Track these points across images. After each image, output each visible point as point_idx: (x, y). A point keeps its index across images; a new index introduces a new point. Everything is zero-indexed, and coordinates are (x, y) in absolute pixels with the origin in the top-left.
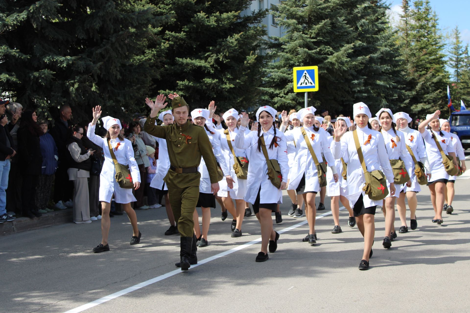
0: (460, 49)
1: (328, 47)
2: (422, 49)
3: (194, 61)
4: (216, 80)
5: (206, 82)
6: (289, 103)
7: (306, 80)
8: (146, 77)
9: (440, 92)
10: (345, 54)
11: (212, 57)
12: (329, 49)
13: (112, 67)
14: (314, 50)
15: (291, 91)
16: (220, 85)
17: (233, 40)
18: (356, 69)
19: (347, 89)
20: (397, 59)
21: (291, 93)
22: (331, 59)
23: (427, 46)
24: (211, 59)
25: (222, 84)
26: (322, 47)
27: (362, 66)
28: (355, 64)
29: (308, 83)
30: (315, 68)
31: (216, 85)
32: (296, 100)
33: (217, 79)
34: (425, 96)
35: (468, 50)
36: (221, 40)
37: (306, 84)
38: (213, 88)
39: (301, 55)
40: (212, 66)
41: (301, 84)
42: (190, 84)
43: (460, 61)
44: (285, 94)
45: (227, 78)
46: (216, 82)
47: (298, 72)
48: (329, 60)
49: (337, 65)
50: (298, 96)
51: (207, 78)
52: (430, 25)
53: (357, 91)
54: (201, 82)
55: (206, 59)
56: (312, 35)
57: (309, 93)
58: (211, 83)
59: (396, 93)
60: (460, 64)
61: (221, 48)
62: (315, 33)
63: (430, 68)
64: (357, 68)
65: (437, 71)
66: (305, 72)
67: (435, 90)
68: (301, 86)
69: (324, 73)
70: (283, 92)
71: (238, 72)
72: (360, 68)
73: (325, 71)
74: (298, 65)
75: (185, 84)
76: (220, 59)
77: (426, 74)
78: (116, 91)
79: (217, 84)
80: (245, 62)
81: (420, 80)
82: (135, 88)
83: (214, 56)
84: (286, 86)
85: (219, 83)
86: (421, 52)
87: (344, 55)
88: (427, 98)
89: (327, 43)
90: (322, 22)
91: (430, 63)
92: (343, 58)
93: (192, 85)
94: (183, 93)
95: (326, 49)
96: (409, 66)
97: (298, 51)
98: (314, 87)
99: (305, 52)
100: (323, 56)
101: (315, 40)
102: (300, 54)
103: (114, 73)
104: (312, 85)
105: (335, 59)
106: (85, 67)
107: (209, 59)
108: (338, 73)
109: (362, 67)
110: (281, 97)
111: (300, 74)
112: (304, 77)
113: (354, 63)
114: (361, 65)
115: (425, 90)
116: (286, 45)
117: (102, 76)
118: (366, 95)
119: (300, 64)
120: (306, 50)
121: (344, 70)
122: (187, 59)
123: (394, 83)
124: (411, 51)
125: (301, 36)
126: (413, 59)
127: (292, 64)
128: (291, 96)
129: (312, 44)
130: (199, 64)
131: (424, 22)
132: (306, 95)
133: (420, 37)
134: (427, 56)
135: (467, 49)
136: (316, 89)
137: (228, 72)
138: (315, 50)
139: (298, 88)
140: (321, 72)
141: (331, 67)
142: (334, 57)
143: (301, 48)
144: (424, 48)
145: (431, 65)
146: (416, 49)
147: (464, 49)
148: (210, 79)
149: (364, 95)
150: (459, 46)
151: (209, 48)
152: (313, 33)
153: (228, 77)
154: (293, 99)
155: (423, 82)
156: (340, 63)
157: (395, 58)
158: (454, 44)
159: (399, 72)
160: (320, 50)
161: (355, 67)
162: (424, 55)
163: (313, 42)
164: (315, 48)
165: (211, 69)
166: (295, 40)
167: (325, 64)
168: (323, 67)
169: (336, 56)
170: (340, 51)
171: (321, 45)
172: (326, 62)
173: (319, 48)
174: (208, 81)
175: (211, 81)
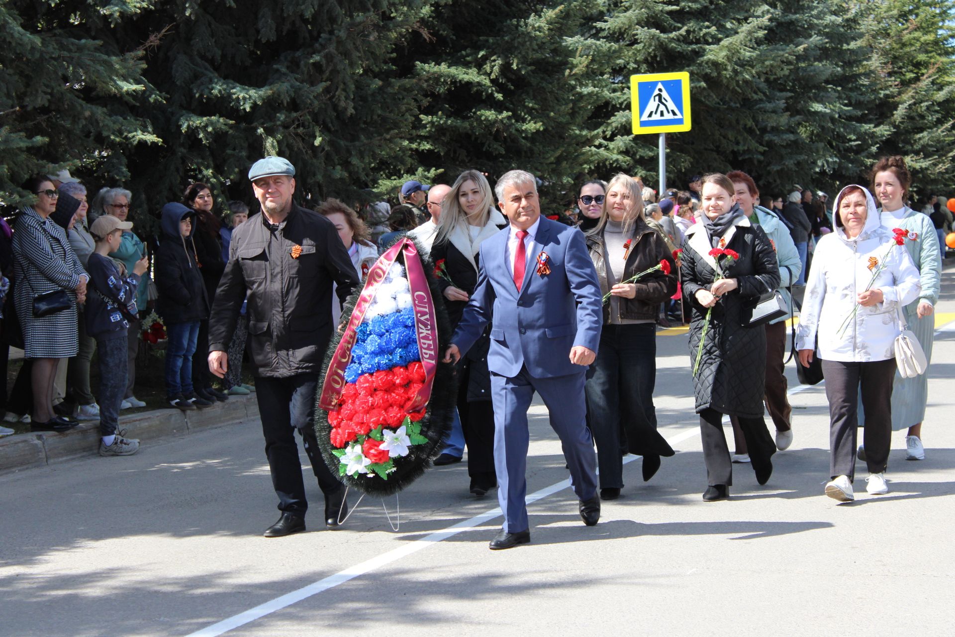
1: (707, 23)
2: (903, 16)
3: (453, 70)
4: (505, 114)
5: (483, 118)
6: (617, 160)
7: (661, 105)
10: (751, 40)
11: (494, 61)
12: (707, 30)
14: (674, 33)
15: (626, 129)
17: (542, 23)
18: (772, 78)
19: (750, 123)
20: (853, 45)
21: (622, 136)
22: (715, 53)
23: (918, 8)
24: (492, 67)
25: (517, 121)
26: (692, 25)
27: (787, 69)
28: (772, 66)
29: (665, 112)
30: (684, 77)
31: (505, 124)
32: (632, 153)
33: (507, 110)
34: (918, 136)
36: (514, 21)
37: (662, 114)
38: (499, 130)
39: (642, 45)
40: (495, 82)
41: (650, 115)
42: (449, 122)
44: (605, 138)
45: (527, 107)
46: (506, 117)
47: (641, 85)
48: (709, 56)
49: (729, 68)
50: (636, 144)
51: (484, 109)
53: (769, 129)
55: (479, 64)
57: (670, 137)
58: (496, 121)
59: (854, 131)
61: (513, 40)
63: (926, 65)
64: (775, 74)
65: (942, 71)
66: (660, 86)
67: (940, 122)
68: (650, 119)
69: (700, 87)
70: (600, 135)
71: (549, 94)
72: (780, 74)
73: (703, 84)
74: (634, 68)
75: (439, 122)
76: (512, 64)
77: (917, 79)
79: (507, 122)
80: (567, 72)
81: (905, 97)
83: (499, 62)
84: (609, 118)
85: (510, 119)
86: (903, 24)
87: (748, 44)
88: (921, 142)
89: (702, 15)
91: (927, 52)
92: (742, 51)
93: (453, 124)
95: (701, 29)
96: (875, 62)
97: (636, 35)
98: (680, 122)
99: (653, 37)
100: (694, 46)
101: (675, 8)
102: (641, 42)
104: (676, 117)
105: (724, 53)
106: (293, 94)
107: (487, 67)
108: (731, 88)
109: (787, 72)
110: (599, 146)
111: (646, 90)
112: (657, 98)
113: (767, 63)
114: (785, 68)
115: (915, 122)
116: (606, 21)
118: (791, 137)
119: (639, 66)
120: (654, 31)
121: (746, 82)
122: (439, 65)
123: (846, 105)
124: (879, 23)
126: (884, 43)
127: (620, 68)
128: (621, 144)
129: (668, 18)
130: (466, 78)
132: (661, 141)
134: (917, 34)
136: (686, 127)
137: (528, 94)
138: (677, 33)
139: (643, 124)
140: (694, 86)
141: (715, 74)
142: (721, 50)
143: (643, 27)
144: (911, 12)
145: (930, 55)
146: (892, 17)
148: (493, 112)
151: (487, 41)
153: (531, 105)
154: (626, 152)
155: (911, 102)
156: (736, 63)
157: (848, 44)
160: (688, 32)
161: (769, 73)
162: (910, 33)
163: (670, 13)
164: (675, 27)
165: (494, 88)
166: (627, 9)
167: (700, 65)
168: (697, 74)
169: (727, 47)
170: (737, 33)
171: (689, 20)
172: (702, 62)
173: (685, 28)
174: (489, 116)
175: (494, 116)
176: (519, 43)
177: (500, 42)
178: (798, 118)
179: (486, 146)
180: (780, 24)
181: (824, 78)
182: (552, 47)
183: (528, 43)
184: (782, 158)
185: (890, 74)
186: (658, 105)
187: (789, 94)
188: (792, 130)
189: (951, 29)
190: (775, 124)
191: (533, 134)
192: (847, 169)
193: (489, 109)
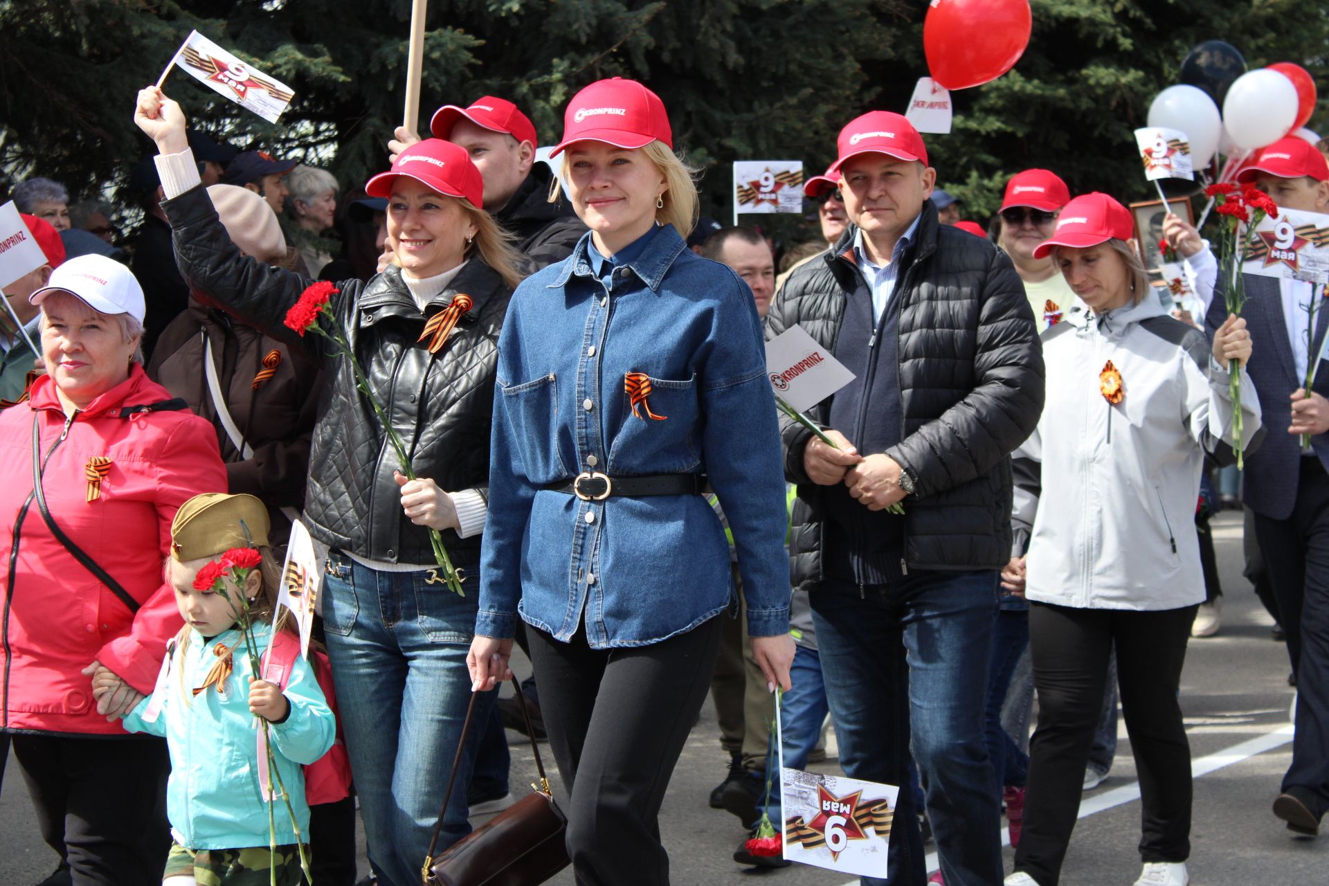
5: (1092, 81)
8: (839, 57)
13: (703, 22)
33: (1137, 68)
38: (1123, 104)
40: (1122, 17)
42: (1029, 88)
46: (1135, 80)
51: (1097, 65)
54: (1070, 82)
58: (1114, 87)
78: (718, 116)
79: (1138, 88)
82: (793, 101)
85: (1145, 84)
93: (1039, 92)
94: (1003, 126)
103: (714, 44)
106: (594, 22)
117: (666, 57)
148: (1112, 70)
165: (1119, 29)
174: (1103, 78)
175: (1113, 79)
179: (1101, 128)
193: (1107, 66)
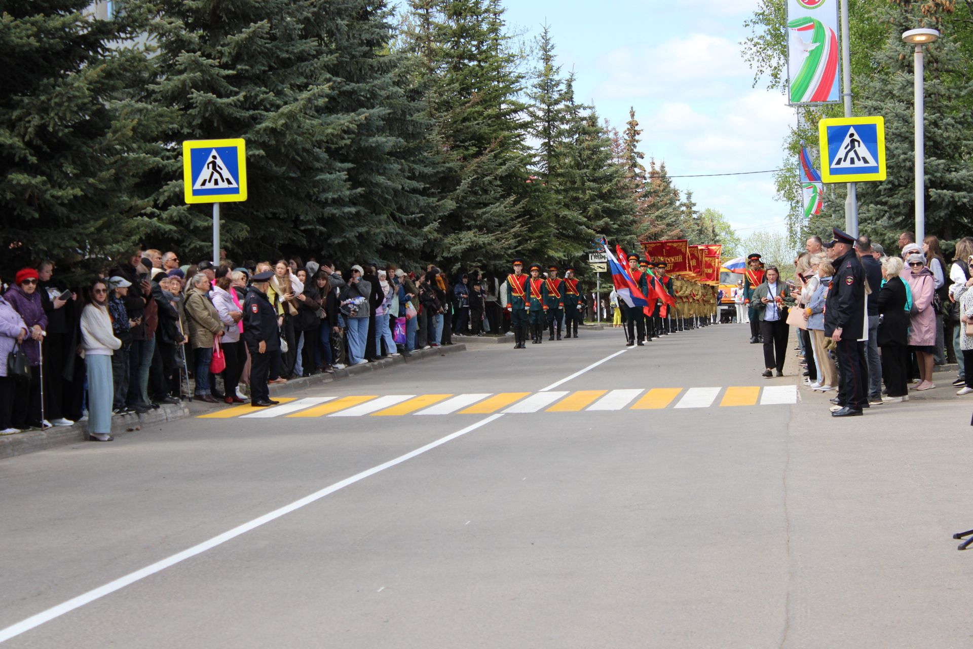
0: (555, 89)
1: (263, 89)
2: (465, 89)
4: (39, 179)
6: (169, 230)
7: (215, 174)
9: (516, 202)
10: (311, 108)
11: (29, 122)
12: (265, 96)
14: (231, 98)
15: (179, 198)
16: (47, 190)
17: (82, 82)
18: (333, 146)
20: (416, 117)
21: (175, 204)
22: (274, 120)
23: (480, 82)
24: (26, 128)
25: (53, 187)
26: (249, 90)
27: (349, 138)
28: (332, 134)
29: (220, 181)
30: (239, 143)
31: (39, 190)
32: (186, 222)
33: (41, 176)
34: (480, 212)
35: (573, 89)
36: (52, 80)
37: (216, 183)
38: (32, 196)
39: (198, 109)
40: (29, 144)
41: (204, 184)
43: (554, 120)
44: (156, 206)
46: (41, 182)
47: (194, 152)
48: (268, 123)
49: (287, 136)
50: (190, 214)
51: (16, 173)
52: (485, 27)
53: (329, 201)
55: (13, 126)
56: (224, 60)
57: (224, 206)
58: (29, 185)
59: (417, 204)
60: (554, 127)
61: (49, 100)
62: (230, 53)
63: (488, 139)
64: (337, 144)
65: (504, 145)
66: (214, 153)
67: (504, 197)
68: (204, 187)
69: (258, 155)
70: (152, 203)
71: (89, 159)
72: (342, 143)
73: (262, 152)
74: (188, 133)
76: (48, 126)
77: (480, 153)
79: (42, 187)
80: (110, 135)
81: (467, 171)
83: (36, 120)
84: (161, 187)
85: (45, 185)
86: (465, 97)
87: (308, 112)
88: (484, 217)
89: (260, 79)
90: (248, 27)
91: (490, 126)
92: (302, 119)
95: (258, 95)
96: (437, 135)
97: (192, 98)
98: (236, 191)
99: (210, 102)
100: (251, 112)
101: (231, 72)
102: (195, 107)
104: (231, 186)
105: (283, 121)
107: (21, 128)
108: (290, 156)
109: (348, 142)
110: (150, 216)
111: (199, 157)
112: (211, 166)
113: (328, 132)
114: (346, 136)
115: (479, 196)
116: (158, 84)
118: (353, 210)
119: (193, 131)
120: (210, 95)
124: (441, 95)
125: (196, 62)
126: (448, 117)
127: (174, 132)
128: (174, 213)
129: (224, 83)
131: (469, 21)
132: (216, 211)
133: (461, 57)
134: (479, 108)
135: (569, 86)
136: (242, 196)
137: (66, 158)
138: (235, 98)
139: (196, 193)
140: (251, 153)
141: (273, 142)
142: (280, 116)
143: (199, 91)
144: (474, 85)
145: (492, 129)
146: (454, 90)
147: (563, 87)
148: (26, 176)
149: (347, 210)
150: (551, 80)
151: (22, 101)
152: (227, 54)
153: (69, 170)
154: (179, 223)
155: (473, 177)
156: (295, 131)
157: (411, 116)
158: (539, 76)
159: (419, 149)
160: (245, 97)
161: (330, 141)
162: (472, 106)
163: (227, 77)
164: (231, 91)
165: (27, 151)
166: (181, 72)
167: (258, 132)
168: (255, 142)
169: (286, 114)
170: (296, 100)
171: (247, 84)
172: (260, 129)
173: (243, 93)
174: (21, 180)
175: (27, 181)
176: (56, 104)
177: (35, 102)
178: (360, 190)
179: (18, 210)
180: (342, 93)
181: (387, 150)
182: (94, 108)
183: (66, 104)
184: (343, 231)
185: (452, 148)
186: (212, 174)
187: (350, 165)
188: (353, 202)
189: (513, 103)
190: (335, 196)
191: (70, 200)
192: (410, 242)
193: (21, 173)
